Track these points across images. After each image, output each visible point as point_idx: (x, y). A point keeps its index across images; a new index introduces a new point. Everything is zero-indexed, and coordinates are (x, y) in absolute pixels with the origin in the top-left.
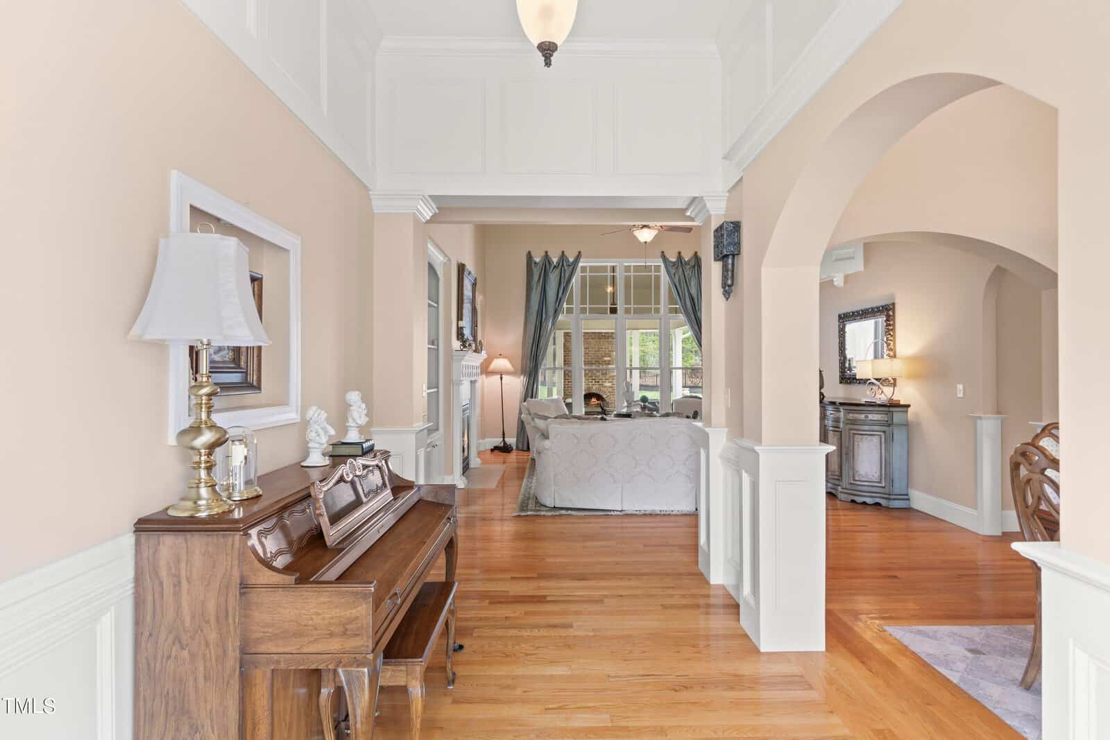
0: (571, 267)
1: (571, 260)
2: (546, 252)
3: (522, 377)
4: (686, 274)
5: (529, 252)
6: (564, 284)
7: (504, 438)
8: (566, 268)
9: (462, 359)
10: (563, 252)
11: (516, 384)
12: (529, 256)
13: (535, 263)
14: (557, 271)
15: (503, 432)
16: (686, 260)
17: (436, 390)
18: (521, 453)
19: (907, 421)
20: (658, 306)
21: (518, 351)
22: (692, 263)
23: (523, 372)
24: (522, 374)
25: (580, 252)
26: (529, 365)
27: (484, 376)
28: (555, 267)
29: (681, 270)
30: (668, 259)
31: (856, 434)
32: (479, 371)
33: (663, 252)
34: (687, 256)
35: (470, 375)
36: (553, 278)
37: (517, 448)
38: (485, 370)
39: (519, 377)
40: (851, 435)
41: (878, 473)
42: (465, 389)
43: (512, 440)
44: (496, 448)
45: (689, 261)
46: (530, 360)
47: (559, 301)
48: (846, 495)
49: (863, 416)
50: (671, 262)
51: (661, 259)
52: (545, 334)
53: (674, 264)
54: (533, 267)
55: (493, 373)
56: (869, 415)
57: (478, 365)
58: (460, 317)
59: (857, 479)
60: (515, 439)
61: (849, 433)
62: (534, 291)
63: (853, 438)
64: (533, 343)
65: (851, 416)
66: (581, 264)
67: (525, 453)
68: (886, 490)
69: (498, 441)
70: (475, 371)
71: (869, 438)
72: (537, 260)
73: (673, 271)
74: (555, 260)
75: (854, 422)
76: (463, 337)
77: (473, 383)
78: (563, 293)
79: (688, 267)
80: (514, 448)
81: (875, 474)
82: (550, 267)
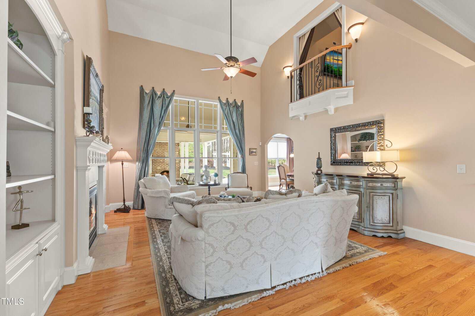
0: (170, 98)
1: (169, 94)
2: (153, 88)
3: (137, 163)
4: (231, 110)
5: (142, 86)
6: (165, 108)
7: (124, 202)
8: (166, 98)
9: (89, 145)
10: (164, 89)
11: (133, 168)
12: (142, 89)
13: (146, 93)
14: (161, 100)
15: (124, 198)
16: (231, 103)
17: (52, 177)
18: (137, 212)
19: (402, 187)
20: (216, 126)
21: (134, 147)
22: (234, 104)
23: (138, 160)
24: (137, 161)
25: (174, 91)
26: (142, 155)
27: (109, 162)
28: (159, 97)
29: (228, 108)
30: (222, 101)
31: (374, 195)
32: (106, 158)
33: (219, 97)
34: (231, 101)
35: (98, 161)
36: (158, 103)
37: (134, 207)
38: (110, 158)
39: (135, 163)
40: (371, 196)
41: (388, 218)
42: (92, 174)
43: (129, 203)
44: (118, 211)
45: (232, 103)
46: (143, 152)
47: (162, 118)
48: (369, 232)
49: (379, 185)
50: (224, 103)
51: (218, 101)
52: (153, 136)
53: (225, 104)
54: (145, 95)
55: (117, 160)
56: (384, 184)
57: (105, 154)
58: (86, 103)
59: (375, 222)
60: (132, 202)
61: (370, 195)
62: (146, 109)
63: (373, 197)
64: (145, 142)
65: (370, 184)
66: (174, 98)
67: (140, 212)
68: (394, 228)
69: (120, 205)
70: (102, 158)
71: (383, 197)
72: (147, 92)
73: (224, 107)
74: (159, 93)
75: (373, 188)
76: (89, 123)
77: (100, 168)
78: (164, 113)
79: (231, 106)
80: (132, 208)
81: (386, 219)
82: (156, 97)
